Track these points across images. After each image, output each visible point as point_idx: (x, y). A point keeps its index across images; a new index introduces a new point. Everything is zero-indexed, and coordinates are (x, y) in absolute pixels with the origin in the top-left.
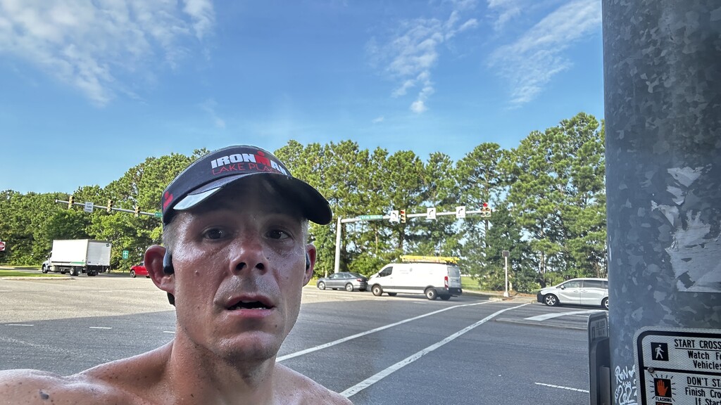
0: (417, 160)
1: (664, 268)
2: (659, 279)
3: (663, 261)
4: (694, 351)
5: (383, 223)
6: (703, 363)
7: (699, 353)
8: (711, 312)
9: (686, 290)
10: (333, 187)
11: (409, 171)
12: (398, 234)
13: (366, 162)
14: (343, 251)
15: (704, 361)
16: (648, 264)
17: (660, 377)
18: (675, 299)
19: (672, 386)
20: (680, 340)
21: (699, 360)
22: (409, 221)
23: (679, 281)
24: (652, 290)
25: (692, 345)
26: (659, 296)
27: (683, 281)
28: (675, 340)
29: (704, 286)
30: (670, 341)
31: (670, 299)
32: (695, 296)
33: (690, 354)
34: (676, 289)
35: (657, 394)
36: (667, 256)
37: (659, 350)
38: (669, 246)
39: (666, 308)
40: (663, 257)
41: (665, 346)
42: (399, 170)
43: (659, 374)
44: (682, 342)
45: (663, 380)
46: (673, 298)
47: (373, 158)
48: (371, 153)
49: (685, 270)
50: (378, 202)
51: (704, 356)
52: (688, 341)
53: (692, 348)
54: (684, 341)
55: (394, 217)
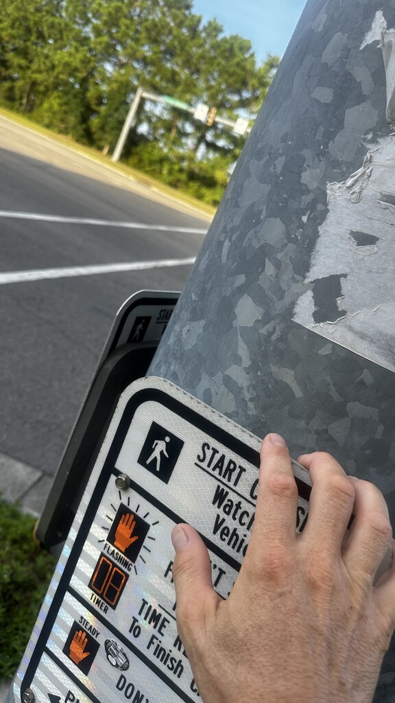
0: (252, 55)
1: (295, 241)
2: (270, 269)
3: (305, 219)
4: (232, 496)
5: (187, 116)
6: (235, 533)
7: (238, 506)
8: (338, 412)
9: (310, 325)
10: (146, 48)
11: (238, 65)
12: (198, 135)
13: (194, 30)
14: (133, 131)
15: (241, 531)
16: (269, 216)
17: (133, 508)
18: (274, 338)
19: (147, 542)
20: (215, 451)
21: (231, 523)
22: (215, 125)
23: (310, 294)
24: (241, 290)
25: (234, 477)
26: (247, 312)
27: (318, 300)
28: (205, 445)
29: (362, 336)
30: (193, 438)
31: (263, 331)
32: (325, 351)
33: (220, 497)
34: (289, 312)
35: (111, 539)
36: (320, 207)
37: (160, 447)
38: (343, 177)
39: (243, 351)
40: (312, 206)
41: (175, 446)
42: (227, 59)
43: (136, 502)
44: (217, 457)
45: (137, 518)
46: (270, 334)
47: (205, 29)
48: (204, 23)
49: (339, 269)
50: (190, 88)
51: (246, 520)
52: (231, 462)
53: (231, 484)
54: (223, 457)
55: (201, 112)
